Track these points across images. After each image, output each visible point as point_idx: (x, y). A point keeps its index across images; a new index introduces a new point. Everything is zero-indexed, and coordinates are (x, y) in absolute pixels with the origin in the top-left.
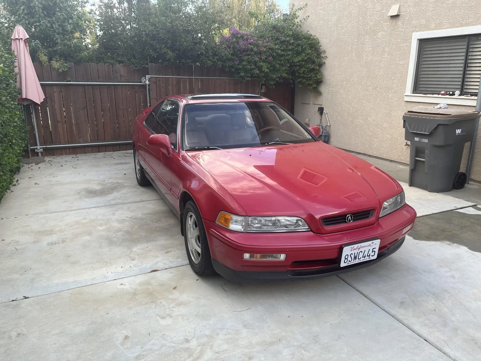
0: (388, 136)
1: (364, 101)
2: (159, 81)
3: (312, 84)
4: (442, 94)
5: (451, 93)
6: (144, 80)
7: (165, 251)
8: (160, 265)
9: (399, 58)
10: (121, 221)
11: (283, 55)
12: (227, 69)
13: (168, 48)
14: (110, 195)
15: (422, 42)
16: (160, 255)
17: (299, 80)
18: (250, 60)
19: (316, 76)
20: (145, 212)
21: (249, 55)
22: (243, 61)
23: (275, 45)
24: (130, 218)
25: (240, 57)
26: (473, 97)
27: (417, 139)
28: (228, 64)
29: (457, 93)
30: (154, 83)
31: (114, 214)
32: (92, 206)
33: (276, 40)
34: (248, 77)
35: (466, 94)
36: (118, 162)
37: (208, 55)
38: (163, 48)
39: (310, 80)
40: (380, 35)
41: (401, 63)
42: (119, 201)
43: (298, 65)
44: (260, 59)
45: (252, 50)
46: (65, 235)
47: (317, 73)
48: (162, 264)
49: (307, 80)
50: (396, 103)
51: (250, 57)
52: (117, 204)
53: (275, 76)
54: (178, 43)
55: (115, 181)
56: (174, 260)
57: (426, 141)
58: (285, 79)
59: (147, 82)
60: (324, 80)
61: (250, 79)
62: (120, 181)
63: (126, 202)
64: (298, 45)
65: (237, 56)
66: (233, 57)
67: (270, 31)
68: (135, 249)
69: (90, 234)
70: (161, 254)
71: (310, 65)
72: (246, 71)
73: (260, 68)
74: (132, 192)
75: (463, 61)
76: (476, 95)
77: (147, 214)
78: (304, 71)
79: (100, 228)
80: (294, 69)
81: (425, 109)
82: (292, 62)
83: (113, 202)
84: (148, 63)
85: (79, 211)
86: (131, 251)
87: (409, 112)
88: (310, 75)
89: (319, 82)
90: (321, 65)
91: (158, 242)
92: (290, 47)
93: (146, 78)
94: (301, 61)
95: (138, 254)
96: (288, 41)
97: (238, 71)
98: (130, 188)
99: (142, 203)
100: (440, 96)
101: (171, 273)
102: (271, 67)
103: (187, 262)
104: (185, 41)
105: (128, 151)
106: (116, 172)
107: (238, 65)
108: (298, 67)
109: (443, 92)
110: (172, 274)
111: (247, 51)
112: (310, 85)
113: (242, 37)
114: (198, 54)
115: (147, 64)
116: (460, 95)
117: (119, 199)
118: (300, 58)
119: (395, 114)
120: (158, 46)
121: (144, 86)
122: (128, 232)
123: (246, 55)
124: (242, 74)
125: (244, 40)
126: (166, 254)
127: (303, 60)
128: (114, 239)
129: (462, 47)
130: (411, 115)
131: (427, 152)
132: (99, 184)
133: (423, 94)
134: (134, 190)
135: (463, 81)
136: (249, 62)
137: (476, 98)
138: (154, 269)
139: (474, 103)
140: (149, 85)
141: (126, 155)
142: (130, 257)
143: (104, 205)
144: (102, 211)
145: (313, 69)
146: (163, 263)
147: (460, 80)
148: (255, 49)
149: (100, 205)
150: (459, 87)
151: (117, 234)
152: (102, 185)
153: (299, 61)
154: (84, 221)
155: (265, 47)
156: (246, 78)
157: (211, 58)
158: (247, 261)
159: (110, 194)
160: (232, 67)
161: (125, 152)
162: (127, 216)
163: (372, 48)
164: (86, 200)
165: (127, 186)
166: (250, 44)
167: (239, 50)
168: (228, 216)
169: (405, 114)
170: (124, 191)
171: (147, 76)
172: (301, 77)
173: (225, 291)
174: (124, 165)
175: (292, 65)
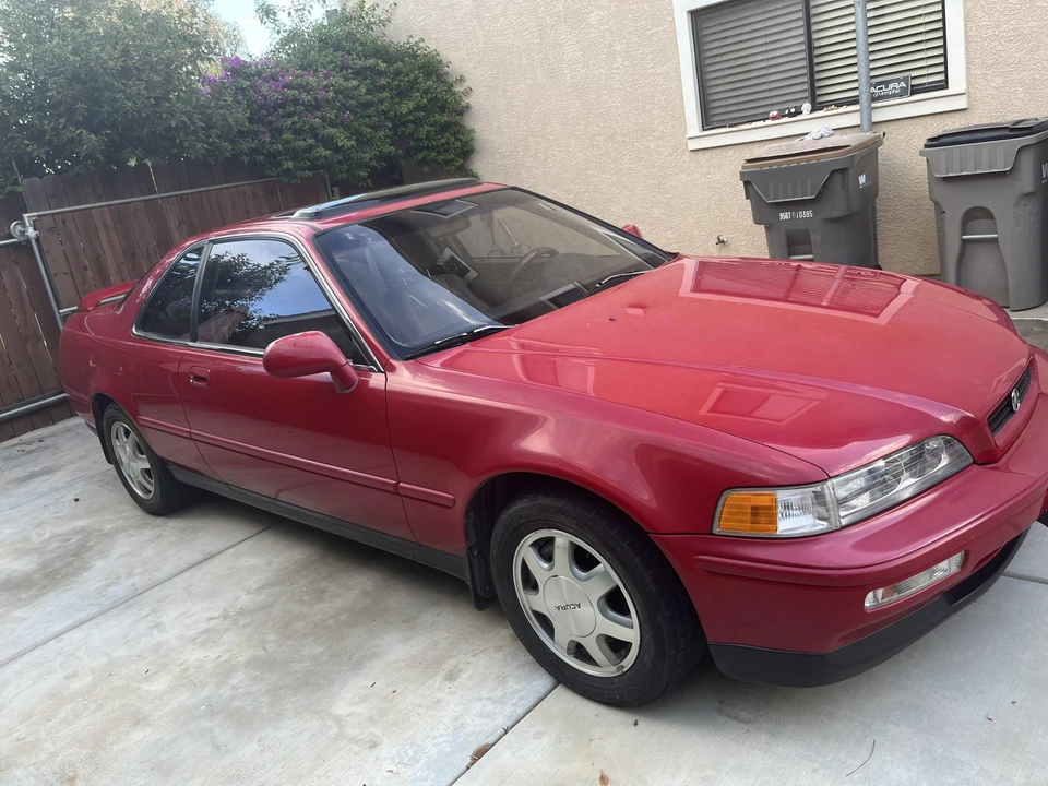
0: (669, 234)
1: (590, 172)
2: (64, 222)
3: (452, 160)
4: (774, 118)
5: (793, 110)
6: (19, 228)
7: (442, 674)
8: (481, 728)
9: (651, 60)
10: (207, 638)
11: (368, 105)
12: (246, 160)
13: (78, 125)
14: (86, 575)
15: (697, 16)
16: (439, 695)
17: (421, 156)
18: (298, 126)
19: (457, 139)
20: (254, 582)
21: (290, 115)
22: (280, 131)
23: (346, 79)
24: (225, 617)
25: (270, 123)
26: (844, 109)
27: (784, 216)
28: (246, 145)
29: (807, 106)
30: (52, 230)
31: (158, 626)
32: (58, 627)
33: (341, 70)
34: (303, 169)
35: (827, 106)
36: (20, 472)
37: (193, 128)
38: (64, 127)
39: (446, 151)
40: (593, 19)
41: (660, 71)
42: (138, 581)
43: (411, 121)
44: (323, 118)
45: (296, 102)
46: (54, 755)
47: (458, 133)
48: (478, 720)
49: (439, 153)
50: (670, 158)
51: (296, 118)
52: (136, 594)
53: (368, 156)
54: (106, 108)
55: (63, 529)
56: (499, 693)
57: (808, 214)
58: (389, 158)
59: (31, 233)
60: (475, 146)
61: (310, 174)
62: (81, 523)
63: (159, 575)
64: (398, 73)
65: (260, 121)
66: (254, 127)
67: (320, 51)
68: (341, 708)
69: (139, 720)
70: (440, 690)
71: (437, 117)
72: (294, 154)
73: (328, 142)
74: (151, 541)
75: (802, 39)
76: (857, 102)
77: (263, 587)
78: (428, 132)
79: (158, 686)
80: (403, 133)
81: (788, 146)
82: (396, 116)
83: (119, 591)
84: (16, 180)
85: (26, 658)
86: (338, 720)
87: (749, 161)
88: (443, 140)
89: (467, 151)
90: (462, 111)
91: (390, 657)
92: (383, 81)
93: (24, 225)
94: (415, 109)
95: (371, 720)
96: (371, 68)
97: (273, 158)
98: (132, 531)
99: (217, 560)
100: (768, 122)
101: (538, 735)
102: (352, 134)
103: (542, 681)
104: (128, 99)
105: (25, 437)
106: (42, 501)
107: (272, 143)
108: (411, 126)
109: (775, 113)
110: (545, 740)
111: (283, 106)
112: (447, 162)
113: (259, 73)
114: (169, 129)
115: (16, 183)
116: (811, 112)
117: (129, 575)
118: (411, 105)
119: (674, 183)
120: (46, 124)
121: (24, 247)
122: (262, 664)
123: (283, 117)
124: (290, 164)
125: (266, 80)
126: (456, 683)
127: (418, 108)
128: (237, 703)
129: (793, 9)
130: (761, 167)
131: (815, 237)
132: (19, 553)
133: (730, 126)
134: (149, 533)
135: (812, 81)
136: (297, 132)
137: (857, 107)
138: (475, 746)
139: (855, 120)
140: (38, 240)
141: (27, 448)
142: (354, 740)
143: (95, 609)
144: (109, 630)
145: (447, 126)
146: (481, 715)
147: (805, 79)
148: (305, 97)
149: (82, 616)
150: (806, 94)
151: (233, 682)
152: (29, 552)
153: (410, 113)
154: (76, 685)
155: (326, 88)
156: (299, 174)
157: (201, 134)
158: (878, 612)
159: (85, 568)
160: (255, 151)
161: (15, 441)
162: (210, 614)
163: (581, 50)
164: (19, 613)
165: (117, 531)
166: (288, 86)
167: (261, 107)
168: (759, 497)
169: (744, 167)
170: (122, 545)
171: (25, 216)
172: (422, 149)
173: (744, 721)
174: (45, 477)
175: (399, 122)
